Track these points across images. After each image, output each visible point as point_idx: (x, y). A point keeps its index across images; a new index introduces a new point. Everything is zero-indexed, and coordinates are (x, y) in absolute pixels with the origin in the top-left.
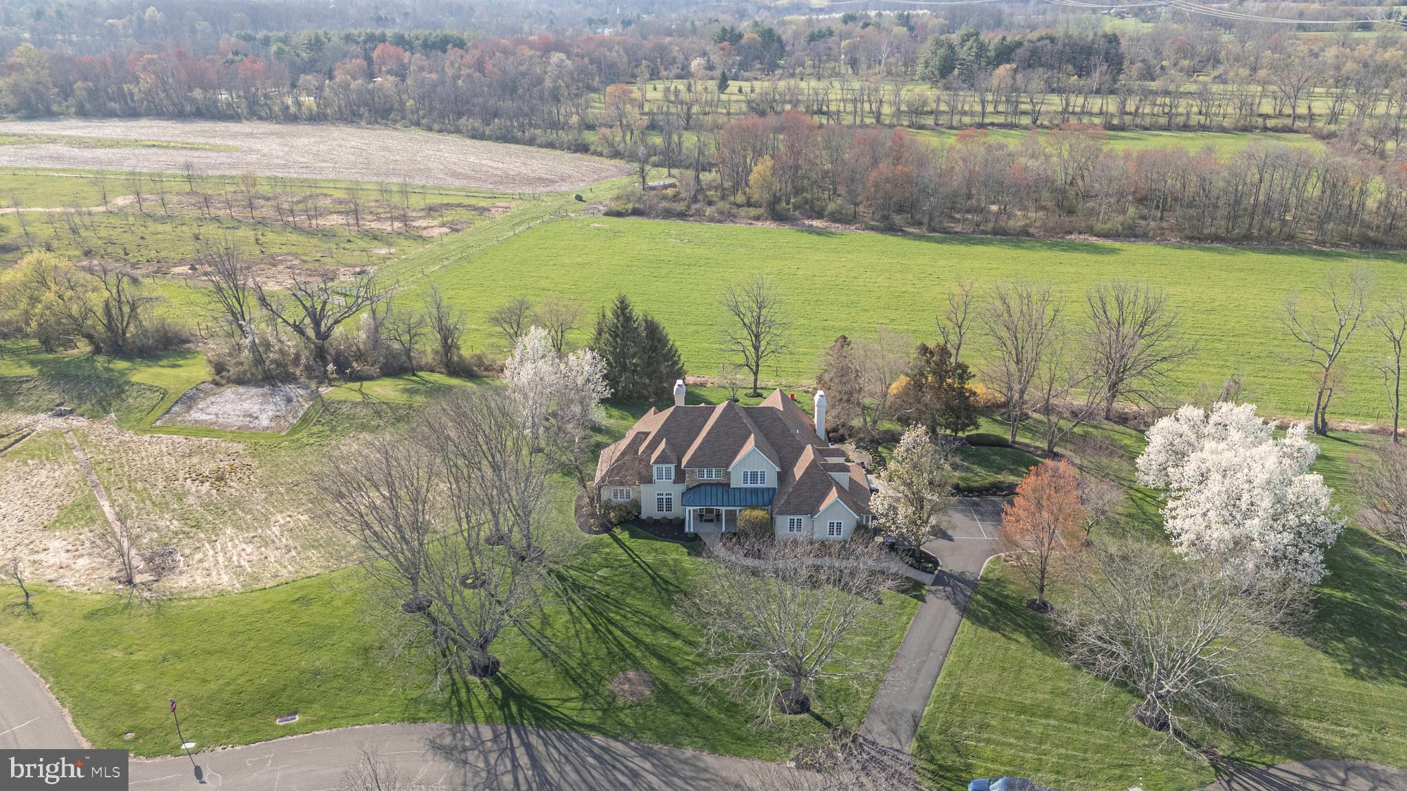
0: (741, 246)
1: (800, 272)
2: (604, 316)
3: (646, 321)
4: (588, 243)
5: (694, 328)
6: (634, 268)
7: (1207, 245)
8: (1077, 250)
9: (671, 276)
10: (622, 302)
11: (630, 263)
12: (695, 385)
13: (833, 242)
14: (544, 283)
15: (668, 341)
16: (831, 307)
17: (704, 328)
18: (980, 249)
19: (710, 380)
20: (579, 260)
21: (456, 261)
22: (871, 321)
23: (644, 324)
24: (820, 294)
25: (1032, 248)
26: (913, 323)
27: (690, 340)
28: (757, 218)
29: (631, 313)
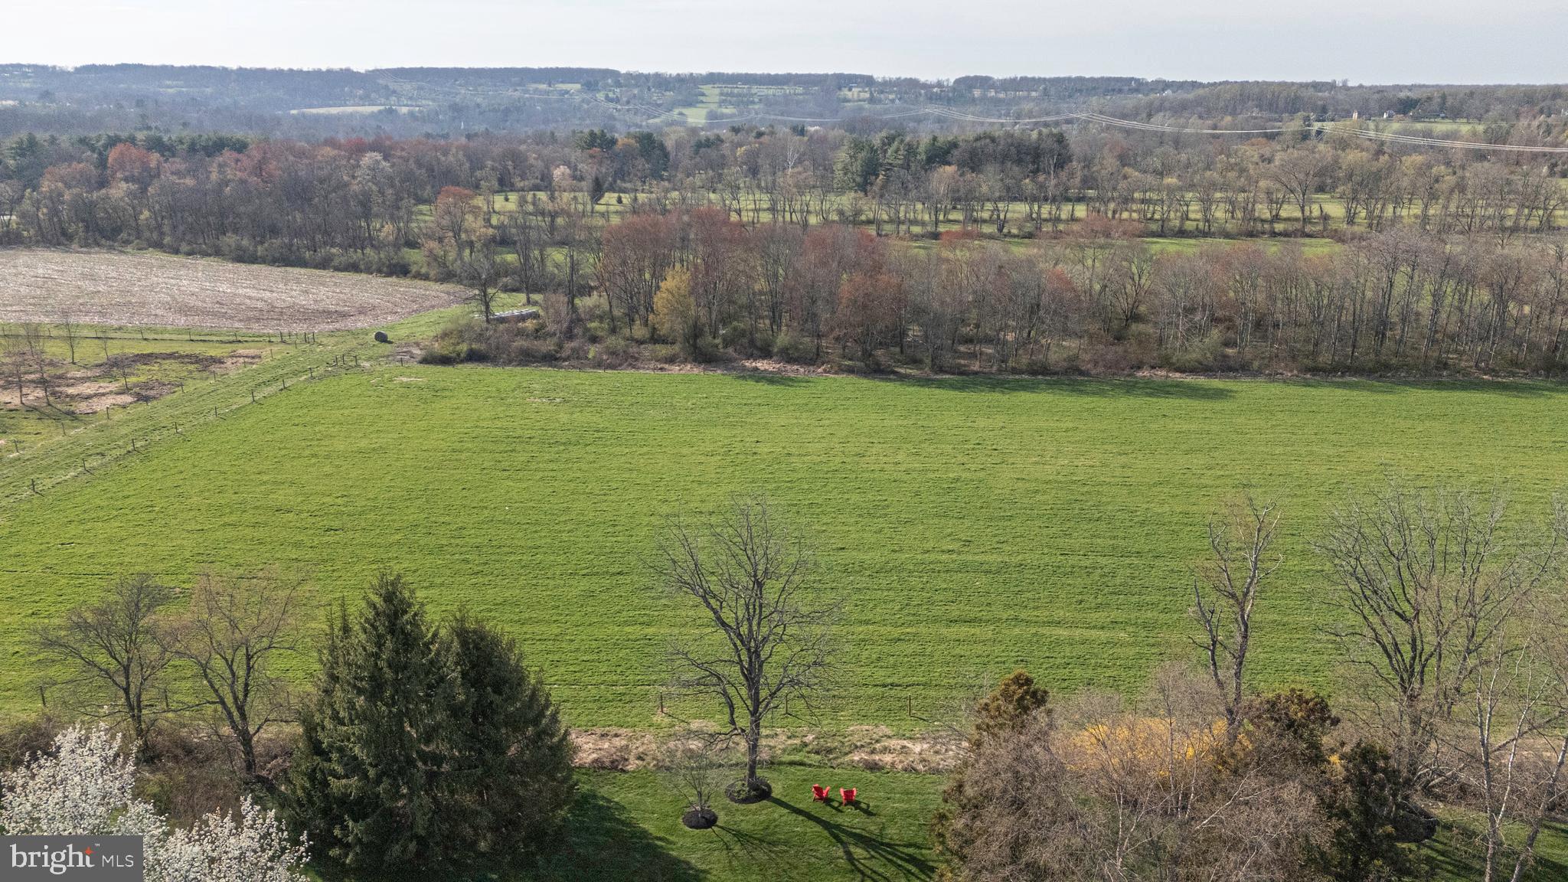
0: (654, 406)
1: (763, 449)
2: (346, 629)
3: (462, 634)
4: (385, 411)
5: (584, 584)
6: (463, 456)
7: (1337, 380)
8: (1168, 393)
9: (533, 466)
10: (389, 598)
11: (457, 446)
12: (598, 766)
13: (797, 395)
14: (280, 497)
15: (522, 680)
16: (841, 518)
17: (606, 582)
18: (1025, 397)
19: (637, 747)
20: (363, 444)
21: (117, 459)
22: (929, 545)
23: (456, 645)
24: (810, 491)
25: (1101, 393)
26: (1006, 548)
27: (577, 617)
28: (671, 360)
29: (414, 623)
